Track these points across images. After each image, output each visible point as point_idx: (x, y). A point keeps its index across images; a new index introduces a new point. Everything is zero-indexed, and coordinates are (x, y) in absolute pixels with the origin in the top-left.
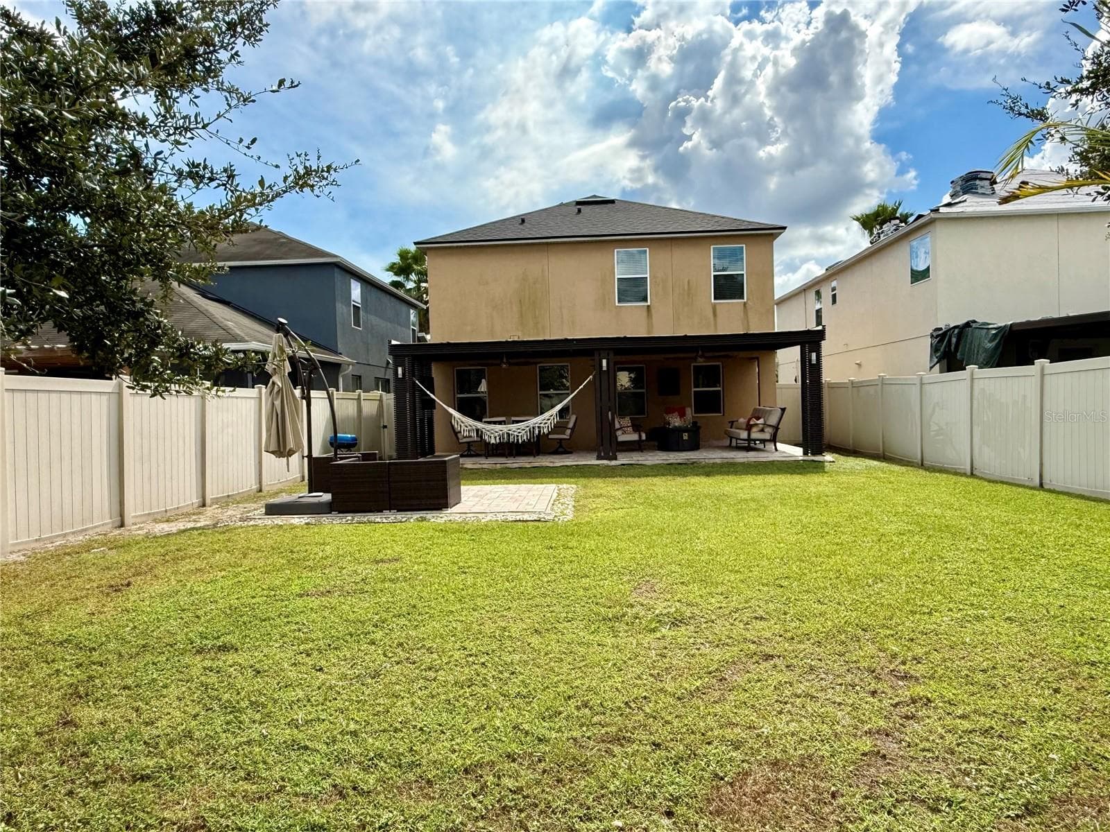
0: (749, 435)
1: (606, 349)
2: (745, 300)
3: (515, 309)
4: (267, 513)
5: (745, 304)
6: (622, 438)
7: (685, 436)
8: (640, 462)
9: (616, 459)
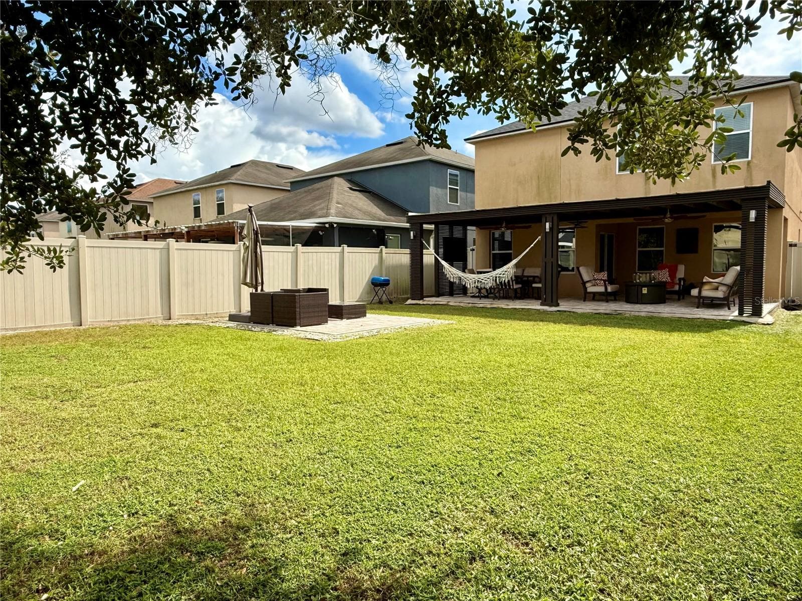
0: (700, 292)
1: (550, 214)
2: (750, 158)
3: (534, 183)
4: (229, 320)
5: (749, 163)
6: (591, 289)
7: (645, 291)
8: (574, 310)
9: (558, 305)
